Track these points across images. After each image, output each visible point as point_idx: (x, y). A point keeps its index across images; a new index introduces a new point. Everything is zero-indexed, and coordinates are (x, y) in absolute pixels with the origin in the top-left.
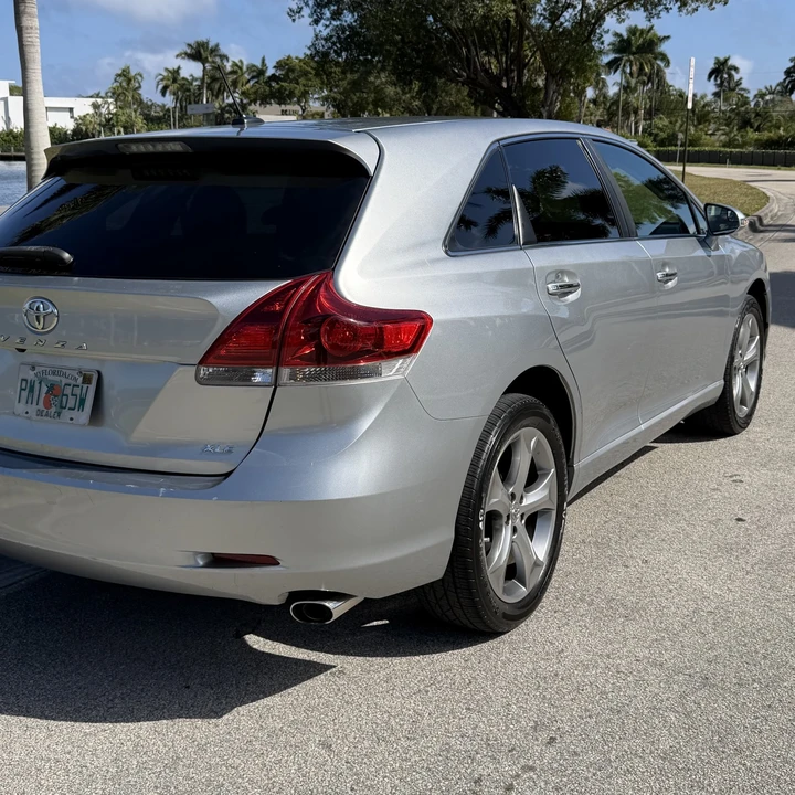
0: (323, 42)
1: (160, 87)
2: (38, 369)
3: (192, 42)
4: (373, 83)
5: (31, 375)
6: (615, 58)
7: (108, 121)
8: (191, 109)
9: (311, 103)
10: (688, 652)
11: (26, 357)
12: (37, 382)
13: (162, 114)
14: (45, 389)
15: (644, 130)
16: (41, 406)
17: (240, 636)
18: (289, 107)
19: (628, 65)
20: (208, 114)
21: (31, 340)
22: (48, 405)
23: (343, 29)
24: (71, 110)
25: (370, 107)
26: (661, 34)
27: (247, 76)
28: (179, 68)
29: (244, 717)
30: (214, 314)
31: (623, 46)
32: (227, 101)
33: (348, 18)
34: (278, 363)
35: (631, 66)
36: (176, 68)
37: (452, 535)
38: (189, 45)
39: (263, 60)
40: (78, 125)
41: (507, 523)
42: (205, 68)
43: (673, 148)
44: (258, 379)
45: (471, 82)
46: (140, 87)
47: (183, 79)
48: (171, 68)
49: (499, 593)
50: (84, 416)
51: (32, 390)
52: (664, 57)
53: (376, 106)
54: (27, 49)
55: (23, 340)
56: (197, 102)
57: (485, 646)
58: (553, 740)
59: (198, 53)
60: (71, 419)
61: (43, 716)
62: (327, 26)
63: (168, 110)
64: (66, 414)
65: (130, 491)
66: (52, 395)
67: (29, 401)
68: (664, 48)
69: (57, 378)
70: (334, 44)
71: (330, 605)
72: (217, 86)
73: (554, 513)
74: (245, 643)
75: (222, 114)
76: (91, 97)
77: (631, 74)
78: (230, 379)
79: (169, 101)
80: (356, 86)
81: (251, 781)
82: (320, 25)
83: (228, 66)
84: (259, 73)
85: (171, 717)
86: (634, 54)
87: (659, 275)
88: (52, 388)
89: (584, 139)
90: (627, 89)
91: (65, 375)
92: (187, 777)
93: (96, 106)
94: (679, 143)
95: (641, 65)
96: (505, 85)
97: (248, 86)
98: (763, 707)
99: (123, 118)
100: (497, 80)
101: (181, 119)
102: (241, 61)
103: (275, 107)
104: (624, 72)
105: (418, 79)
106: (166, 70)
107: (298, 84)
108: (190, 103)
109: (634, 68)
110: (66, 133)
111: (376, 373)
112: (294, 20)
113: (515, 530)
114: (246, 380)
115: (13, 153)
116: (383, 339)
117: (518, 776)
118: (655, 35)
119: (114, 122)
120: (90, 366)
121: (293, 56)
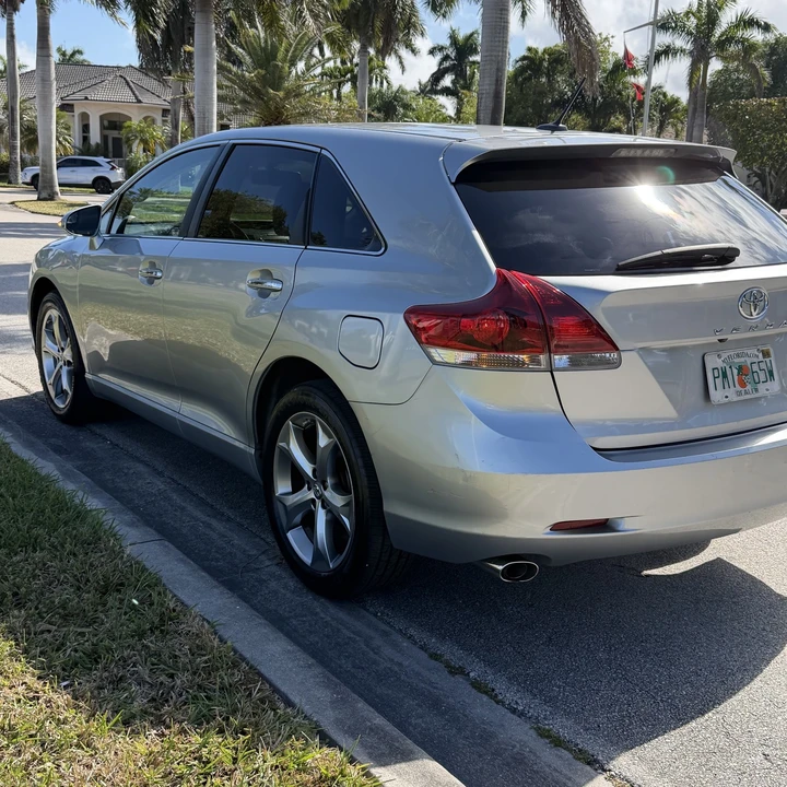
12: (728, 368)
14: (735, 372)
16: (738, 388)
50: (777, 384)
51: (725, 375)
60: (767, 390)
64: (761, 387)
67: (726, 387)
69: (742, 360)
91: (747, 355)
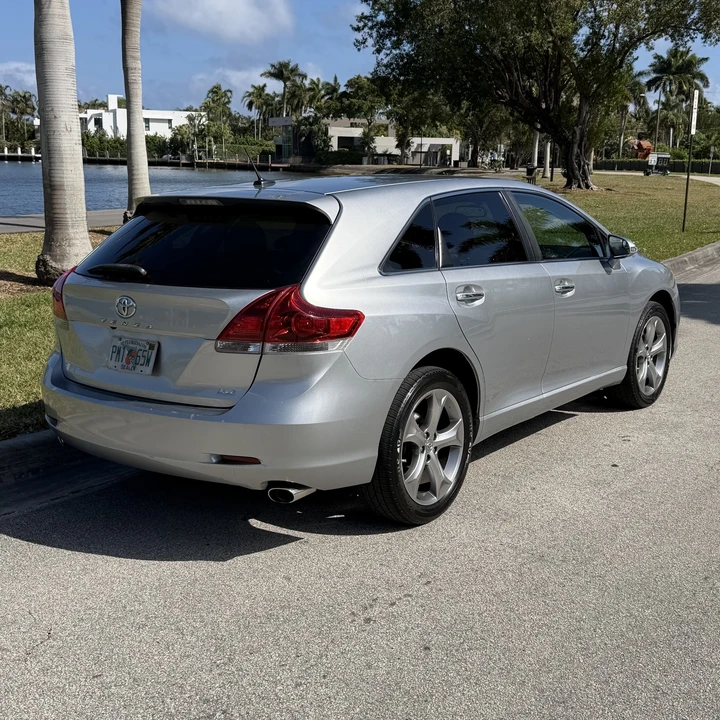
0: (384, 69)
1: (247, 102)
2: (123, 340)
3: (275, 63)
4: (432, 100)
5: (119, 343)
6: (656, 78)
7: (201, 131)
8: (272, 122)
9: (376, 117)
10: (538, 541)
11: (117, 333)
12: (122, 348)
13: (247, 125)
14: (127, 352)
15: (682, 143)
16: (124, 363)
17: (246, 519)
18: (357, 120)
19: (668, 83)
20: (286, 127)
21: (120, 321)
22: (128, 363)
23: (401, 57)
24: (170, 121)
25: (429, 121)
26: (699, 56)
27: (323, 92)
28: (265, 85)
29: (240, 562)
30: (227, 309)
31: (663, 67)
32: (304, 115)
33: (407, 47)
34: (264, 340)
35: (670, 84)
36: (261, 85)
37: (376, 454)
38: (273, 66)
39: (336, 79)
40: (175, 134)
41: (423, 452)
42: (285, 86)
43: (707, 160)
44: (251, 349)
45: (512, 104)
46: (229, 102)
47: (267, 95)
48: (256, 85)
49: (414, 498)
50: (149, 370)
51: (119, 352)
52: (703, 78)
53: (434, 120)
54: (131, 86)
55: (115, 322)
56: (278, 116)
57: (404, 532)
58: (429, 582)
59: (280, 72)
60: (141, 371)
61: (117, 555)
62: (387, 55)
63: (253, 122)
64: (139, 368)
65: (174, 415)
66: (130, 356)
67: (117, 360)
68: (703, 68)
69: (134, 346)
70: (393, 70)
71: (293, 491)
72: (296, 102)
73: (462, 449)
74: (249, 524)
75: (298, 127)
76: (187, 110)
77: (670, 91)
78: (236, 349)
79: (254, 114)
80: (416, 103)
81: (238, 593)
82: (382, 54)
83: (307, 83)
84: (332, 89)
85: (196, 560)
86: (673, 74)
87: (557, 288)
88: (130, 351)
89: (504, 192)
90: (666, 105)
91: (139, 344)
92: (201, 589)
93: (191, 119)
94: (711, 156)
95: (680, 83)
96: (544, 106)
97: (323, 100)
98: (573, 573)
99: (213, 129)
100: (536, 102)
101: (263, 129)
102: (318, 79)
103: (345, 119)
104: (664, 90)
105: (467, 100)
106: (253, 86)
107: (365, 100)
108: (272, 116)
109: (673, 87)
110: (165, 141)
111: (325, 348)
112: (359, 50)
113: (429, 457)
114: (245, 350)
115: (119, 158)
116: (329, 328)
117: (400, 599)
118: (693, 56)
119: (205, 132)
120: (153, 339)
121: (363, 76)
